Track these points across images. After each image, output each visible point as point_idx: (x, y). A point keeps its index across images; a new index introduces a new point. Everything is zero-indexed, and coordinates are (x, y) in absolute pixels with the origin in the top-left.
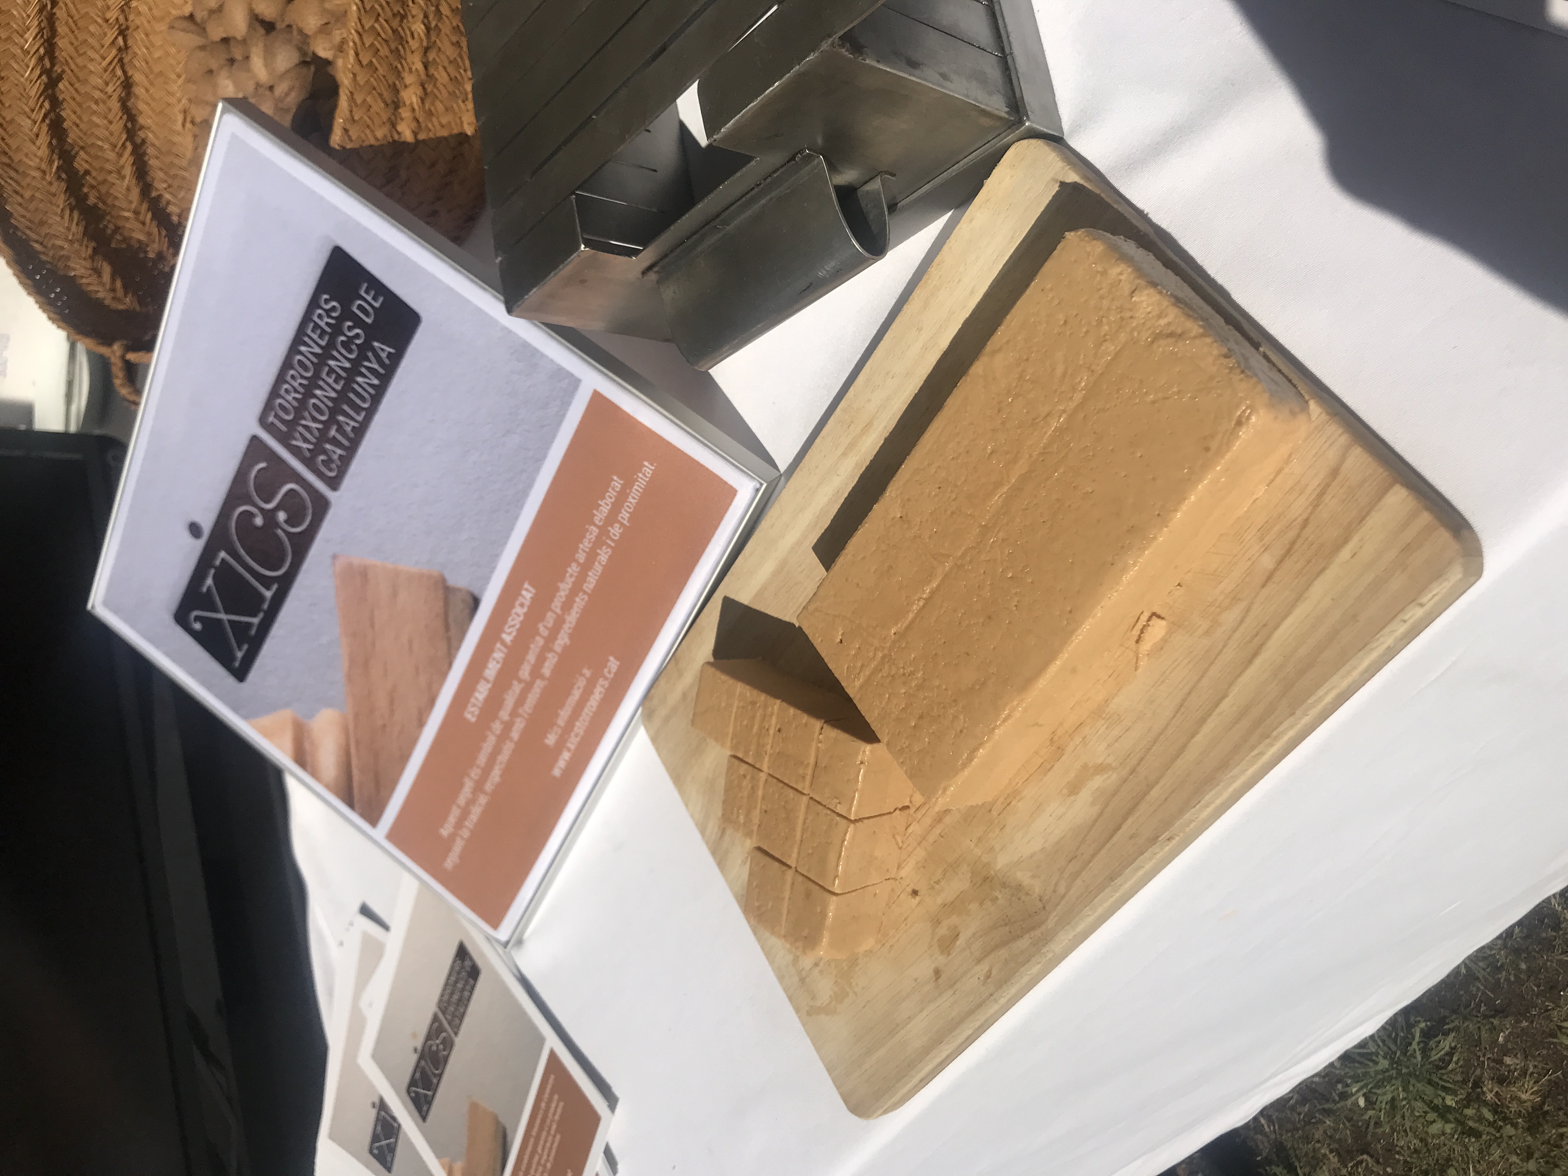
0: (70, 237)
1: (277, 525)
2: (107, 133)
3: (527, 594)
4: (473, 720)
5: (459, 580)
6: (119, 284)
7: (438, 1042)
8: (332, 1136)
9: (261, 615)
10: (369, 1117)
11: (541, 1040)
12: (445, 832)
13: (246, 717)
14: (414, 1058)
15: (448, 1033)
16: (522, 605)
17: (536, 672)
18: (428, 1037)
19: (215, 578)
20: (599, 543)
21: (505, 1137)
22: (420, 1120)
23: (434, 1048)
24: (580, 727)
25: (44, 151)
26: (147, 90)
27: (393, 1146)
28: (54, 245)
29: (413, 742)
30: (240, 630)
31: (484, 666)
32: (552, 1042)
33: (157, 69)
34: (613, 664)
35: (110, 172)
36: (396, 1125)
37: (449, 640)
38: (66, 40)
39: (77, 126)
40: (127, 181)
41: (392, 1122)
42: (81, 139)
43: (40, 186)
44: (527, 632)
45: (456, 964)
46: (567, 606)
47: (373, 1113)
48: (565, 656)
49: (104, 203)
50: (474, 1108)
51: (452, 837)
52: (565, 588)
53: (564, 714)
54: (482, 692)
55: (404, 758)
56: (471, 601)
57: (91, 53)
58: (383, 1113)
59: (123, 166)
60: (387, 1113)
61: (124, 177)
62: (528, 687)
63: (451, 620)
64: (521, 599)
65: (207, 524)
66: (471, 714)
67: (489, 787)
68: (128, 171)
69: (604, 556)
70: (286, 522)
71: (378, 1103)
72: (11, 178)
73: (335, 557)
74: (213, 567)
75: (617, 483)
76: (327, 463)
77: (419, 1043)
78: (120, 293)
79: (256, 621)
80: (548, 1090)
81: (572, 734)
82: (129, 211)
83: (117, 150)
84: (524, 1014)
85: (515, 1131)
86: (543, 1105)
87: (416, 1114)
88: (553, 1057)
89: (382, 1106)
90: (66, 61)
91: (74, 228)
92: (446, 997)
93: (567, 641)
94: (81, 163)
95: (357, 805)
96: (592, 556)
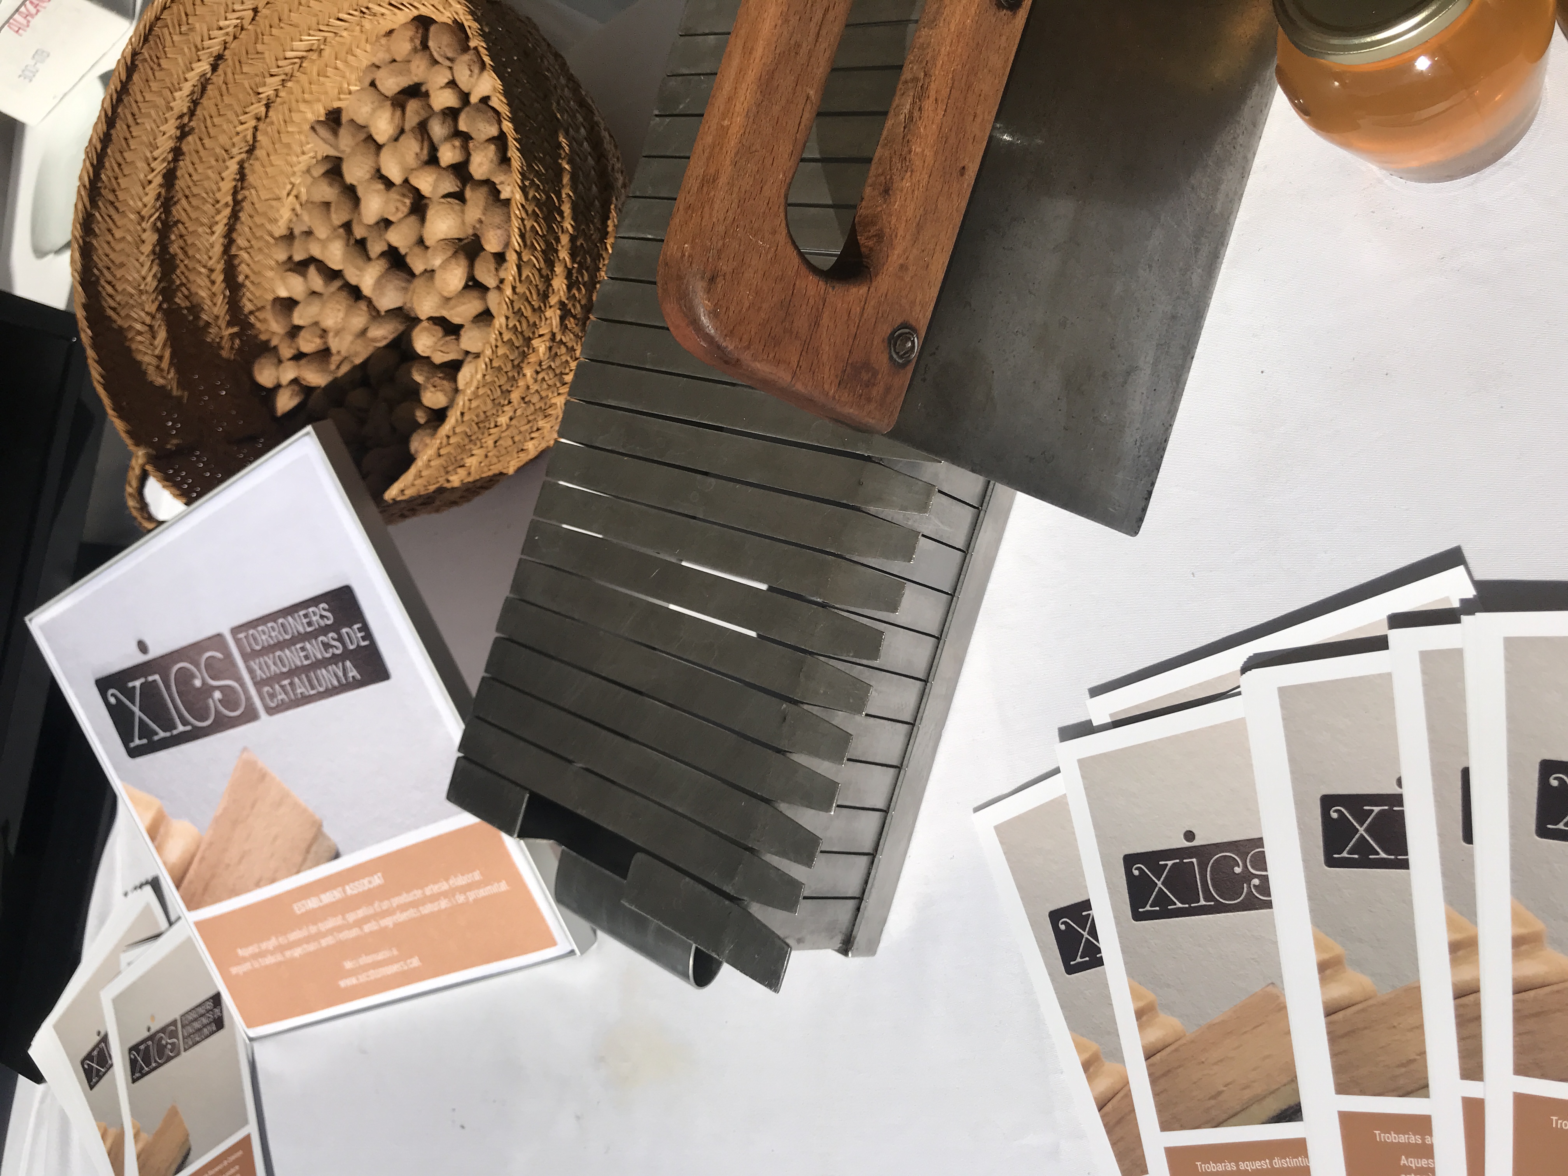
0: (142, 287)
1: (211, 696)
2: (215, 188)
3: (377, 880)
4: (298, 912)
5: (334, 834)
6: (167, 354)
7: (169, 1041)
8: (56, 1027)
9: (168, 734)
10: (90, 1041)
11: (245, 1122)
12: (241, 952)
13: (122, 779)
14: (145, 1034)
15: (178, 1040)
16: (370, 882)
17: (359, 923)
18: (163, 1030)
19: (142, 685)
20: (444, 894)
21: (187, 1154)
22: (130, 1080)
23: (164, 1042)
24: (374, 974)
25: (150, 199)
26: (268, 155)
27: (101, 1074)
28: (124, 290)
29: (247, 890)
30: (146, 732)
31: (325, 891)
32: (252, 1128)
33: (285, 139)
34: (415, 962)
35: (202, 225)
36: (110, 1062)
37: (304, 860)
38: (213, 101)
39: (190, 176)
40: (214, 238)
41: (108, 1059)
42: (189, 187)
43: (132, 229)
44: (367, 897)
45: (208, 1003)
46: (403, 908)
47: (97, 1039)
48: (383, 931)
49: (186, 253)
50: (173, 1114)
51: (244, 960)
52: (405, 898)
53: (365, 960)
54: (312, 903)
55: (234, 892)
56: (333, 854)
57: (230, 115)
58: (103, 1045)
59: (217, 223)
60: (106, 1046)
61: (213, 233)
62: (349, 927)
63: (314, 849)
64: (370, 878)
65: (156, 651)
66: (299, 908)
67: (288, 954)
68: (220, 229)
69: (444, 904)
70: (220, 701)
71: (102, 1034)
72: (110, 216)
73: (245, 749)
74: (146, 678)
75: (477, 876)
76: (272, 696)
77: (155, 1027)
78: (165, 364)
79: (162, 734)
80: (233, 1158)
81: (365, 974)
82: (205, 267)
83: (217, 206)
84: (242, 1090)
85: (198, 1157)
86: (225, 1163)
87: (129, 1073)
88: (247, 1139)
89: (105, 1039)
90: (205, 119)
91: (149, 279)
92: (190, 1017)
93: (391, 925)
94: (177, 212)
95: (182, 888)
96: (434, 898)
